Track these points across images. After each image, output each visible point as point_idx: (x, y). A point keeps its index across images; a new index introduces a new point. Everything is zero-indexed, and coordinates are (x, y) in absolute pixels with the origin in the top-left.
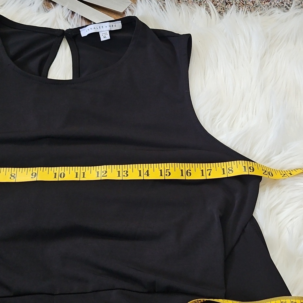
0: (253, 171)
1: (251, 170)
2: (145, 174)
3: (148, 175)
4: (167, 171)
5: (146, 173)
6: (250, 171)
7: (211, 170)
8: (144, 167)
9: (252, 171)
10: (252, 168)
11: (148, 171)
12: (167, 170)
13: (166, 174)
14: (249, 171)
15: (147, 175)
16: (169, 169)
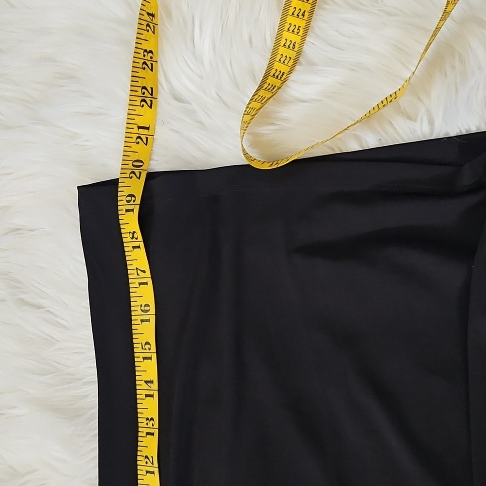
0: (134, 196)
1: (132, 201)
2: (151, 387)
3: (152, 382)
4: (144, 348)
5: (149, 384)
6: (134, 201)
7: (137, 269)
8: (142, 389)
9: (133, 199)
10: (129, 198)
11: (146, 382)
12: (142, 348)
13: (148, 351)
14: (134, 203)
15: (152, 384)
16: (141, 344)
